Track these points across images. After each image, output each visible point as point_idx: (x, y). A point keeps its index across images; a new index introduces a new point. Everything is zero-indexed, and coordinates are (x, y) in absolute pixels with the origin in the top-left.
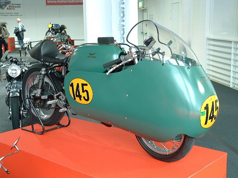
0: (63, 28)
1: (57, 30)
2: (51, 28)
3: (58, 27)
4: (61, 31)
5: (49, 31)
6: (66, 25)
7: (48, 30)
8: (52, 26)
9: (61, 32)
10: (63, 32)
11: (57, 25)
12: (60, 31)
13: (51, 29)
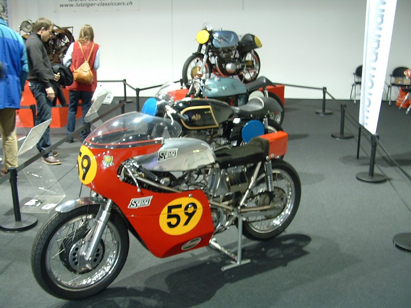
0: (248, 45)
1: (228, 50)
2: (206, 44)
3: (232, 43)
4: (243, 54)
5: (198, 55)
6: (260, 37)
7: (196, 50)
8: (211, 39)
9: (240, 59)
10: (249, 57)
11: (227, 34)
12: (237, 55)
13: (204, 47)
